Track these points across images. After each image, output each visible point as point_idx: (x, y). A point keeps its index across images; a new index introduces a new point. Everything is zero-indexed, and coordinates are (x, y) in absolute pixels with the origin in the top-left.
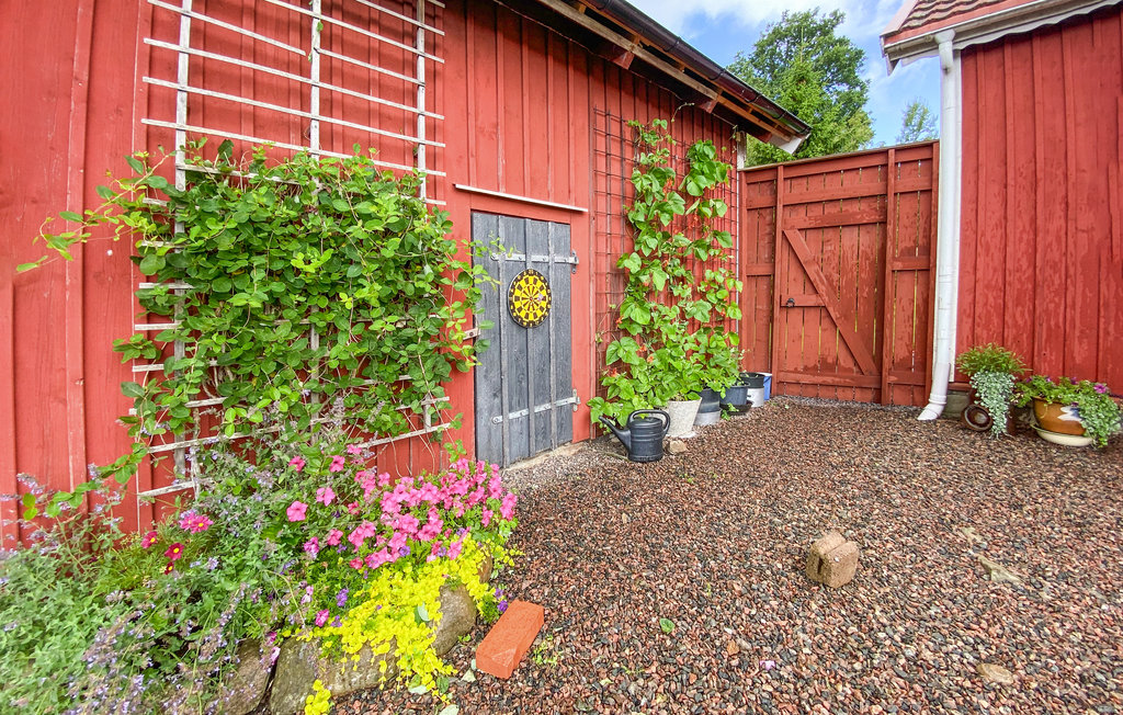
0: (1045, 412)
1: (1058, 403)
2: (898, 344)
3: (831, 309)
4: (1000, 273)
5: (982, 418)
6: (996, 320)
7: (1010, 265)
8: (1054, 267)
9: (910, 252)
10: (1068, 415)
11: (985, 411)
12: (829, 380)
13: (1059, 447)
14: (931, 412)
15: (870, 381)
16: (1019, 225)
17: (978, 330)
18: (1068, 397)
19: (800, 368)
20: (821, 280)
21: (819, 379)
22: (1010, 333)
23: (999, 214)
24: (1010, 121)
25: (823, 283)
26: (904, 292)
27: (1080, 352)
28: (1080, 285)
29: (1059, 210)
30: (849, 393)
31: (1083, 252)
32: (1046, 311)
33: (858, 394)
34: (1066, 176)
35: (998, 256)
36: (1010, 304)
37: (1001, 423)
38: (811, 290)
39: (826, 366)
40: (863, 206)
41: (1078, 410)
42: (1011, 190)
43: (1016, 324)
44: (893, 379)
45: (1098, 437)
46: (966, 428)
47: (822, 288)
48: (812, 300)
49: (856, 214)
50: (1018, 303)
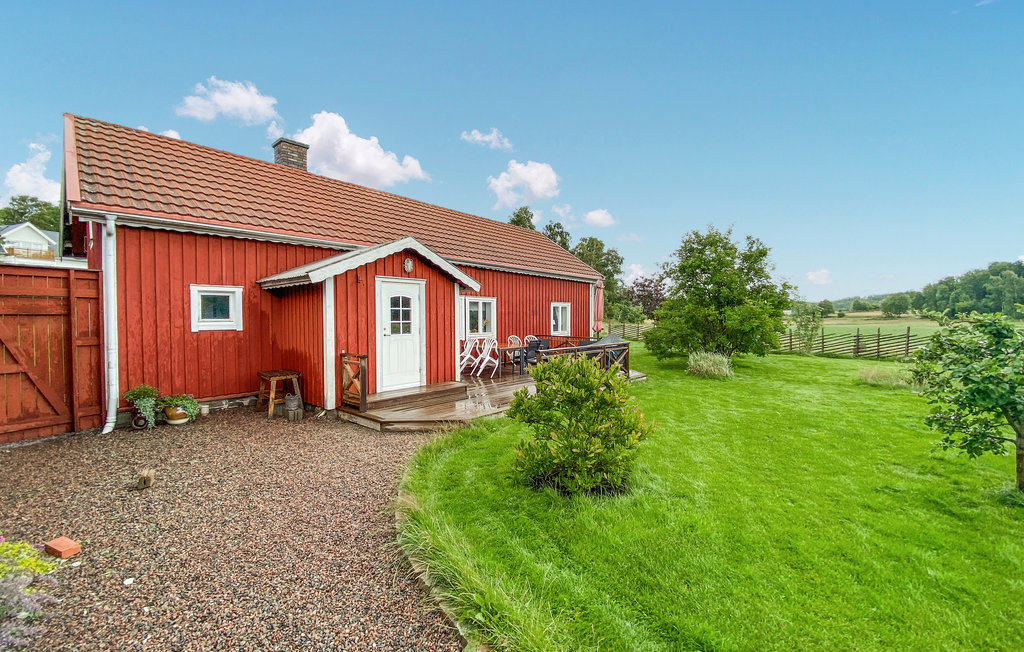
0: (171, 412)
1: (177, 406)
2: (83, 391)
3: (30, 374)
4: (140, 348)
5: (142, 422)
6: (139, 371)
7: (145, 343)
8: (165, 344)
9: (84, 334)
10: (180, 410)
11: (144, 419)
12: (33, 424)
13: (177, 425)
14: (108, 428)
15: (65, 418)
16: (148, 323)
17: (131, 378)
18: (180, 402)
19: (5, 421)
20: (20, 353)
21: (23, 426)
22: (147, 377)
23: (138, 316)
24: (143, 269)
25: (22, 356)
26: (82, 359)
27: (178, 382)
28: (177, 351)
29: (167, 318)
30: (48, 431)
31: (178, 337)
32: (163, 365)
33: (56, 429)
34: (170, 301)
35: (139, 338)
36: (146, 362)
37: (152, 421)
38: (11, 361)
39: (27, 415)
40: (52, 302)
41: (184, 407)
42: (144, 304)
43: (149, 373)
44: (80, 414)
45: (192, 416)
46: (134, 430)
47: (22, 360)
48: (14, 368)
49: (46, 308)
50: (149, 362)
